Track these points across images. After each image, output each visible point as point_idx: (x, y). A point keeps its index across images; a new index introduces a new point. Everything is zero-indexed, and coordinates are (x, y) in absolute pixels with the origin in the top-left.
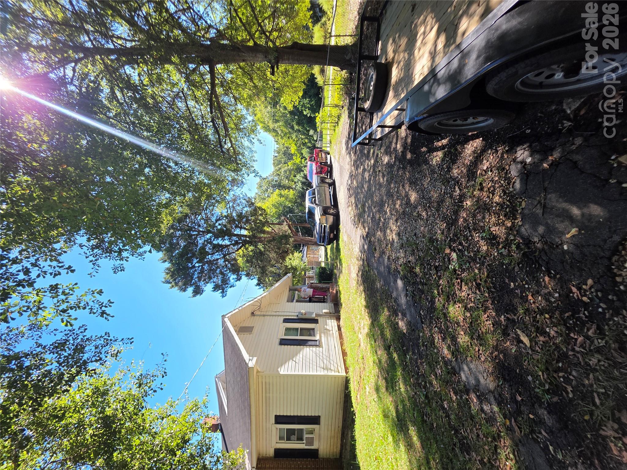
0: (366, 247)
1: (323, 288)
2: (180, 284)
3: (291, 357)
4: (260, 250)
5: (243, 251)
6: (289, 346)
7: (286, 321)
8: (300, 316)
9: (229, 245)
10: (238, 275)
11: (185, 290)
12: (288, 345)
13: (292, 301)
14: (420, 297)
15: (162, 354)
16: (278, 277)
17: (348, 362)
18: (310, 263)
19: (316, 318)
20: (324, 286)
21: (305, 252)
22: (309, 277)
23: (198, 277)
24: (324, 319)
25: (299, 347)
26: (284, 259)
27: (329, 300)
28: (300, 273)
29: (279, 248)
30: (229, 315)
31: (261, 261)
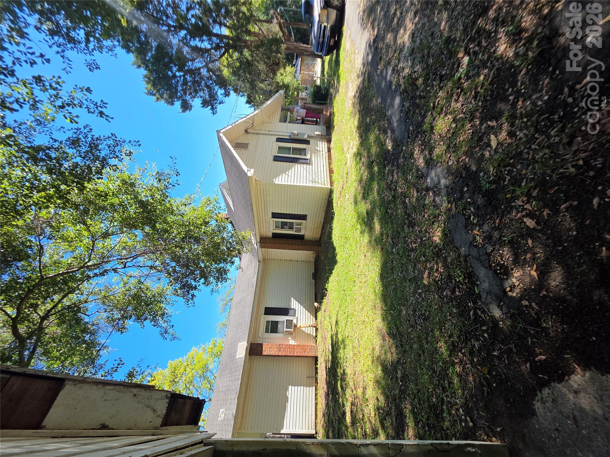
0: (370, 57)
1: (316, 109)
2: (165, 96)
3: (284, 171)
4: (247, 59)
5: (227, 59)
6: (282, 163)
7: (279, 140)
8: (293, 137)
9: (210, 50)
10: (225, 89)
11: (172, 104)
12: (281, 161)
13: (285, 121)
14: (414, 112)
15: (171, 157)
16: (269, 94)
17: (334, 177)
18: (304, 81)
19: (308, 139)
20: (318, 107)
21: (299, 68)
22: (302, 99)
23: (183, 90)
24: (316, 141)
25: (291, 163)
26: (275, 74)
27: (322, 123)
28: (293, 94)
29: (269, 58)
30: (224, 130)
31: (250, 74)
